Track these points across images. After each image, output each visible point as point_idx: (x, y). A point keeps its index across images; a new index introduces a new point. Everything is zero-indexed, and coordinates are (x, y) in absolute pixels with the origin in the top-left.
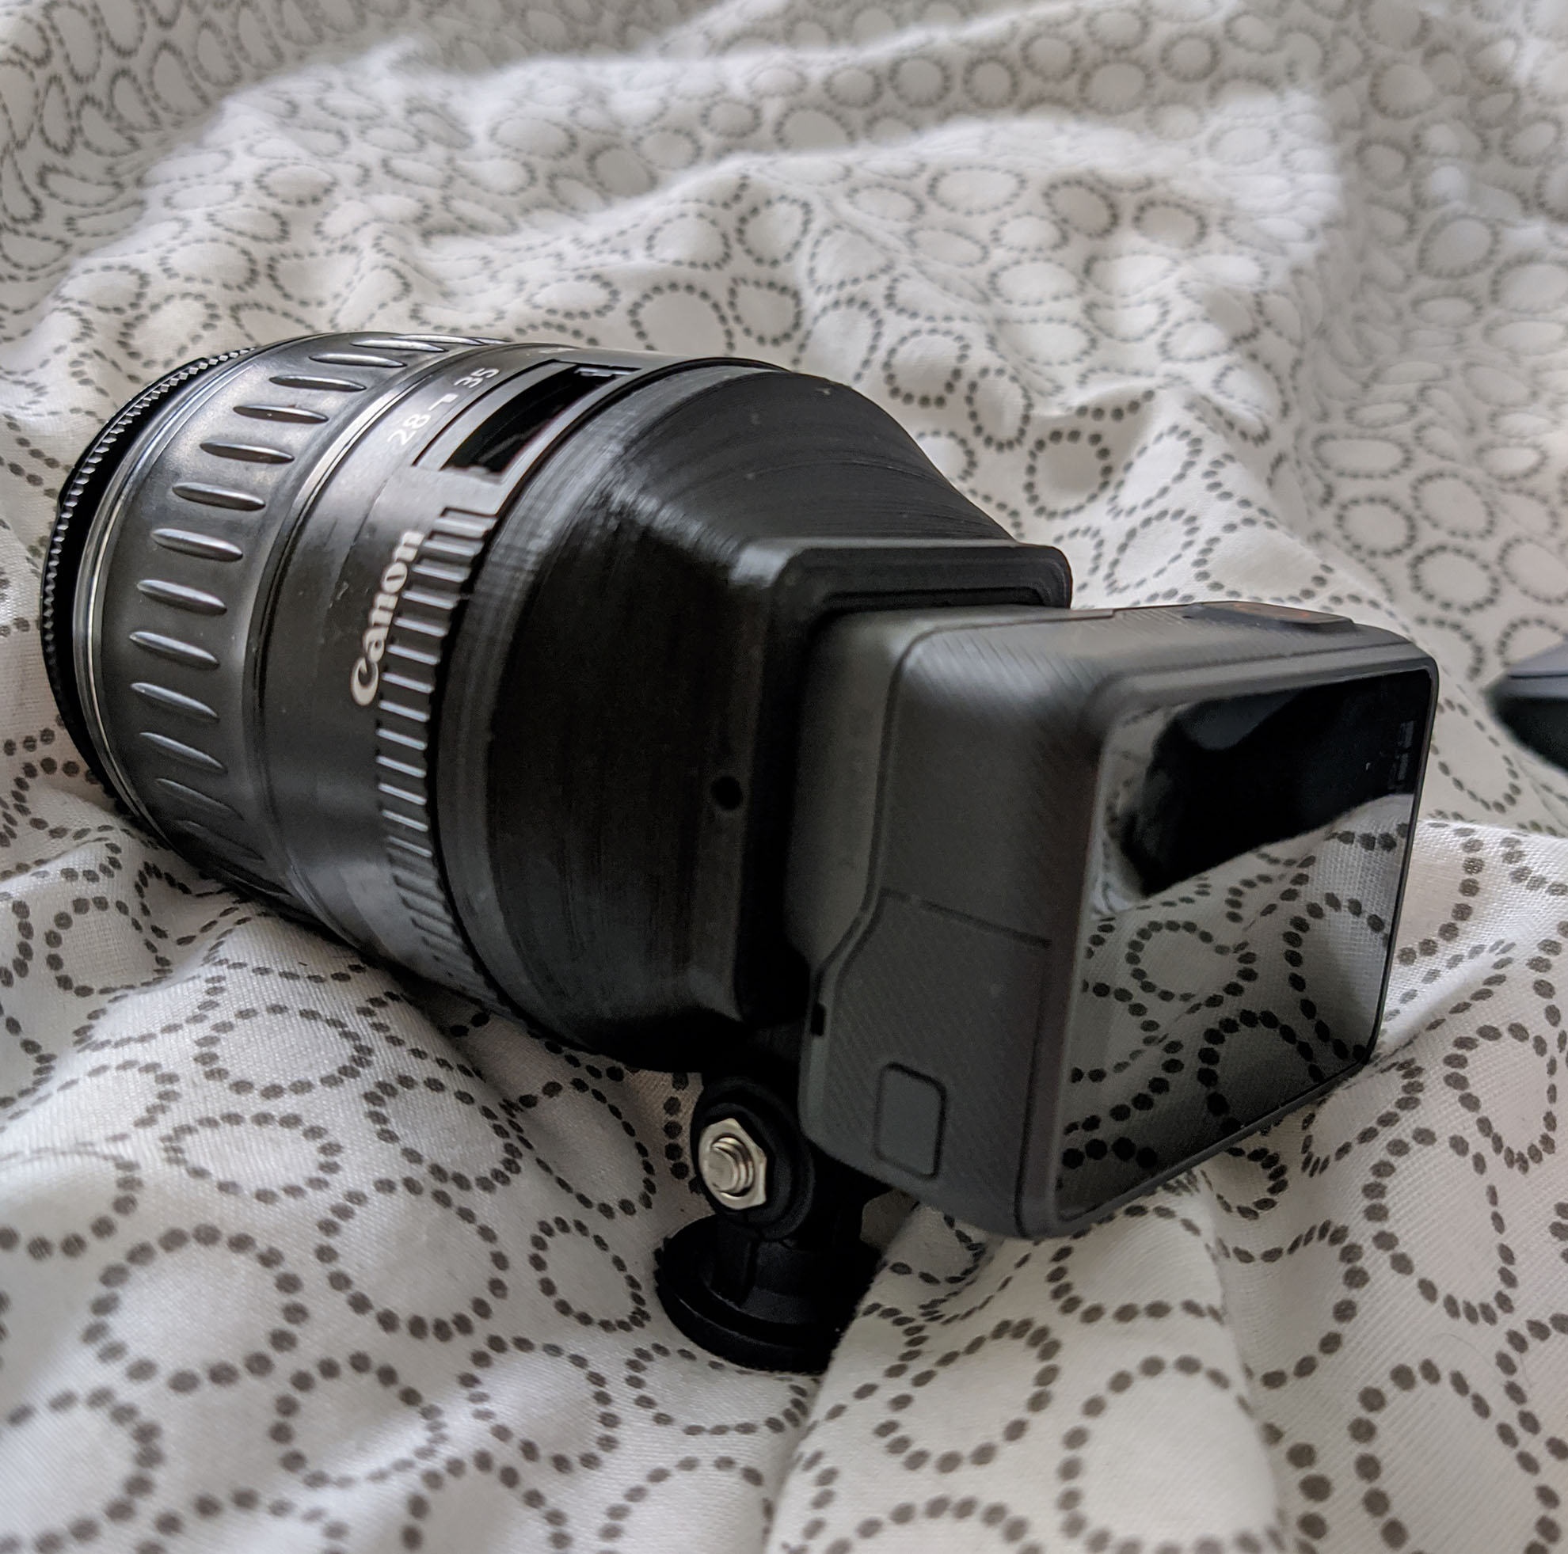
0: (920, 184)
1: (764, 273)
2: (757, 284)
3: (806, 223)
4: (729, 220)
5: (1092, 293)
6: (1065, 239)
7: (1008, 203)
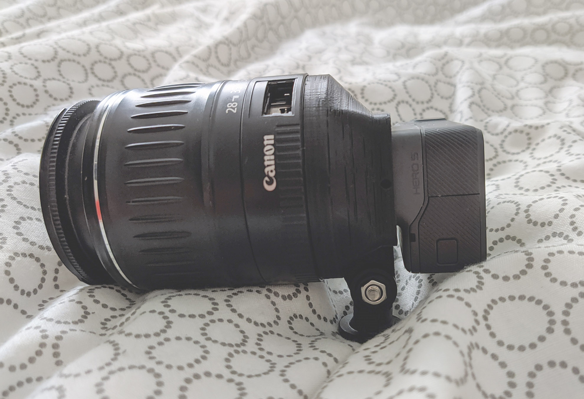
0: (503, 60)
1: (448, 80)
2: (445, 83)
3: (462, 67)
4: (440, 64)
5: (550, 98)
6: (545, 81)
7: (530, 68)
